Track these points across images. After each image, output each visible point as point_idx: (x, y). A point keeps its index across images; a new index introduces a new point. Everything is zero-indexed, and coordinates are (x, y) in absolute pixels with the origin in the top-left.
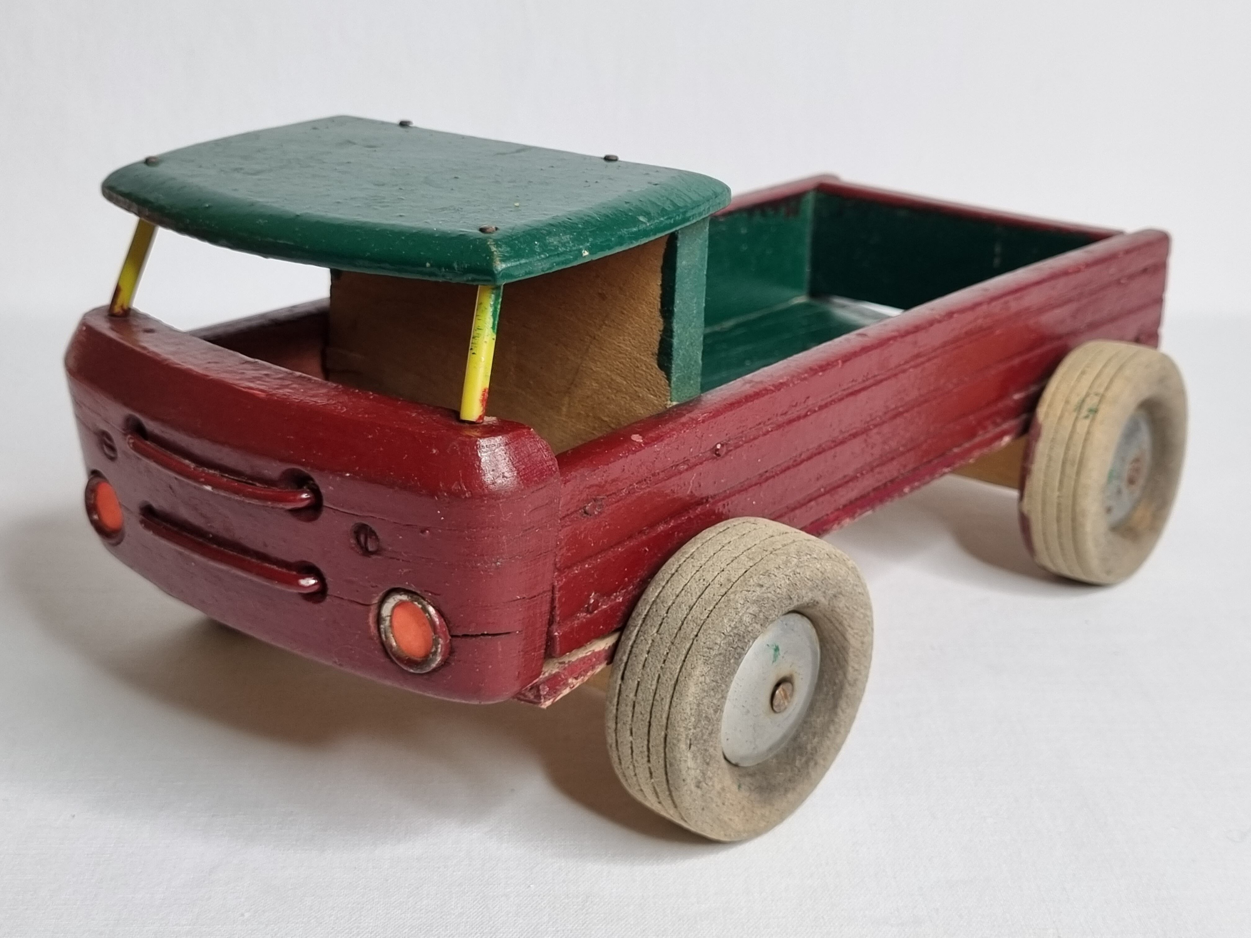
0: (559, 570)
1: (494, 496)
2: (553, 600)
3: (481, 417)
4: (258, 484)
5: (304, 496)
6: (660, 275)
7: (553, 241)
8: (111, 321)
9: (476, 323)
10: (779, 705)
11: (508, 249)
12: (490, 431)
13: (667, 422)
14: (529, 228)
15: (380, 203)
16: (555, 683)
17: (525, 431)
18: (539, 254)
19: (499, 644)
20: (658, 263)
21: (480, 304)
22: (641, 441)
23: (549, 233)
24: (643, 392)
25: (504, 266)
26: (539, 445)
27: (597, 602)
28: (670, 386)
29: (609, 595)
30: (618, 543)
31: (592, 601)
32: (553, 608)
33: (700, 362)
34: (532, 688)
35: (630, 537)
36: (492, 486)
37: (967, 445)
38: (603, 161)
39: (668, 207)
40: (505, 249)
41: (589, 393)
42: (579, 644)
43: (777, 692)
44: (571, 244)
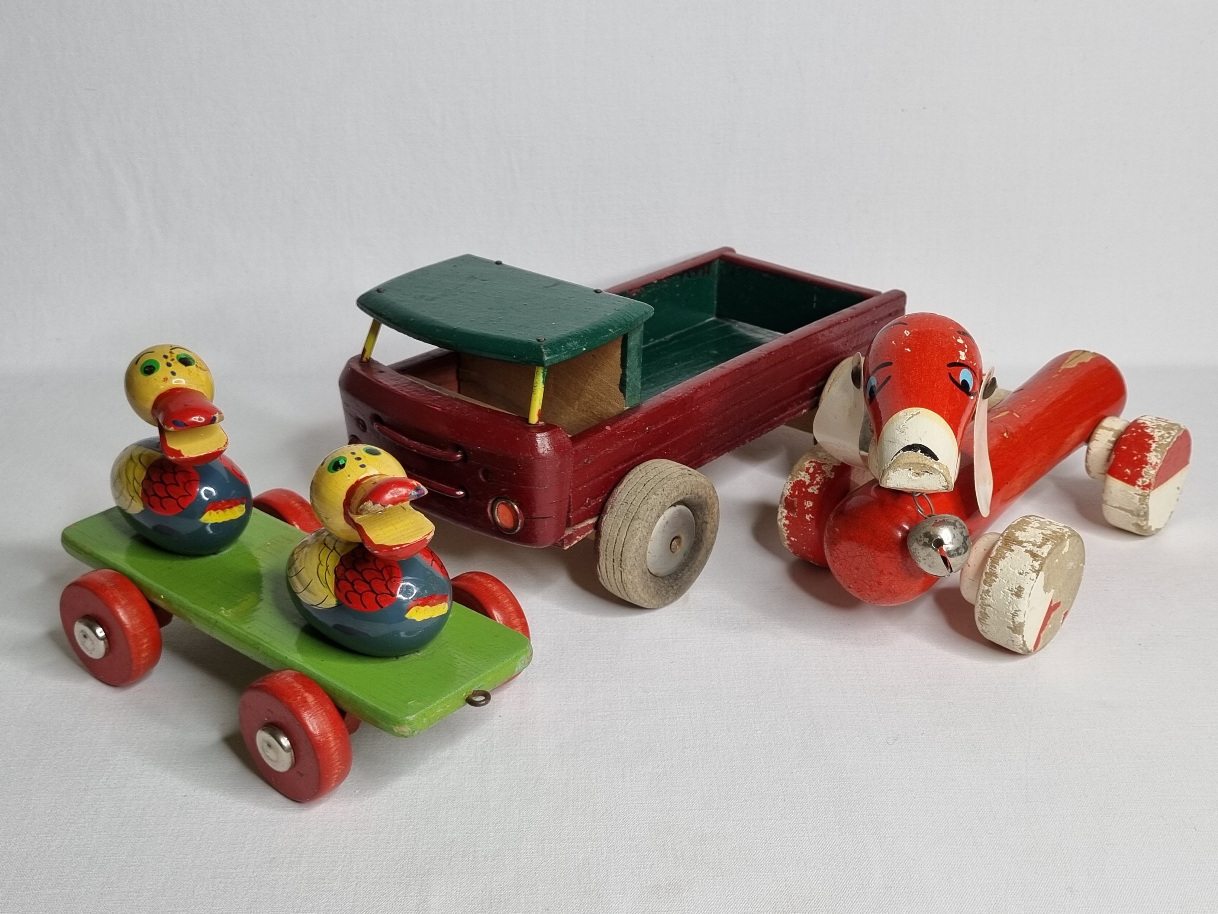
0: (572, 489)
1: (543, 458)
2: (570, 502)
3: (538, 422)
4: (438, 450)
5: (459, 456)
6: (621, 349)
7: (569, 345)
8: (361, 365)
9: (536, 380)
10: (674, 549)
11: (550, 350)
12: (542, 429)
13: (622, 419)
14: (559, 339)
15: (492, 321)
16: (571, 538)
17: (557, 429)
18: (564, 351)
19: (546, 522)
20: (620, 344)
21: (537, 372)
22: (610, 429)
23: (568, 341)
24: (613, 402)
25: (548, 358)
26: (564, 436)
27: (589, 501)
28: (625, 400)
29: (595, 498)
30: (600, 476)
31: (587, 502)
32: (570, 505)
33: (640, 387)
34: (560, 540)
35: (605, 472)
36: (543, 455)
37: (782, 416)
38: (594, 293)
39: (623, 322)
40: (549, 350)
41: (588, 400)
42: (582, 521)
43: (673, 543)
44: (578, 346)
